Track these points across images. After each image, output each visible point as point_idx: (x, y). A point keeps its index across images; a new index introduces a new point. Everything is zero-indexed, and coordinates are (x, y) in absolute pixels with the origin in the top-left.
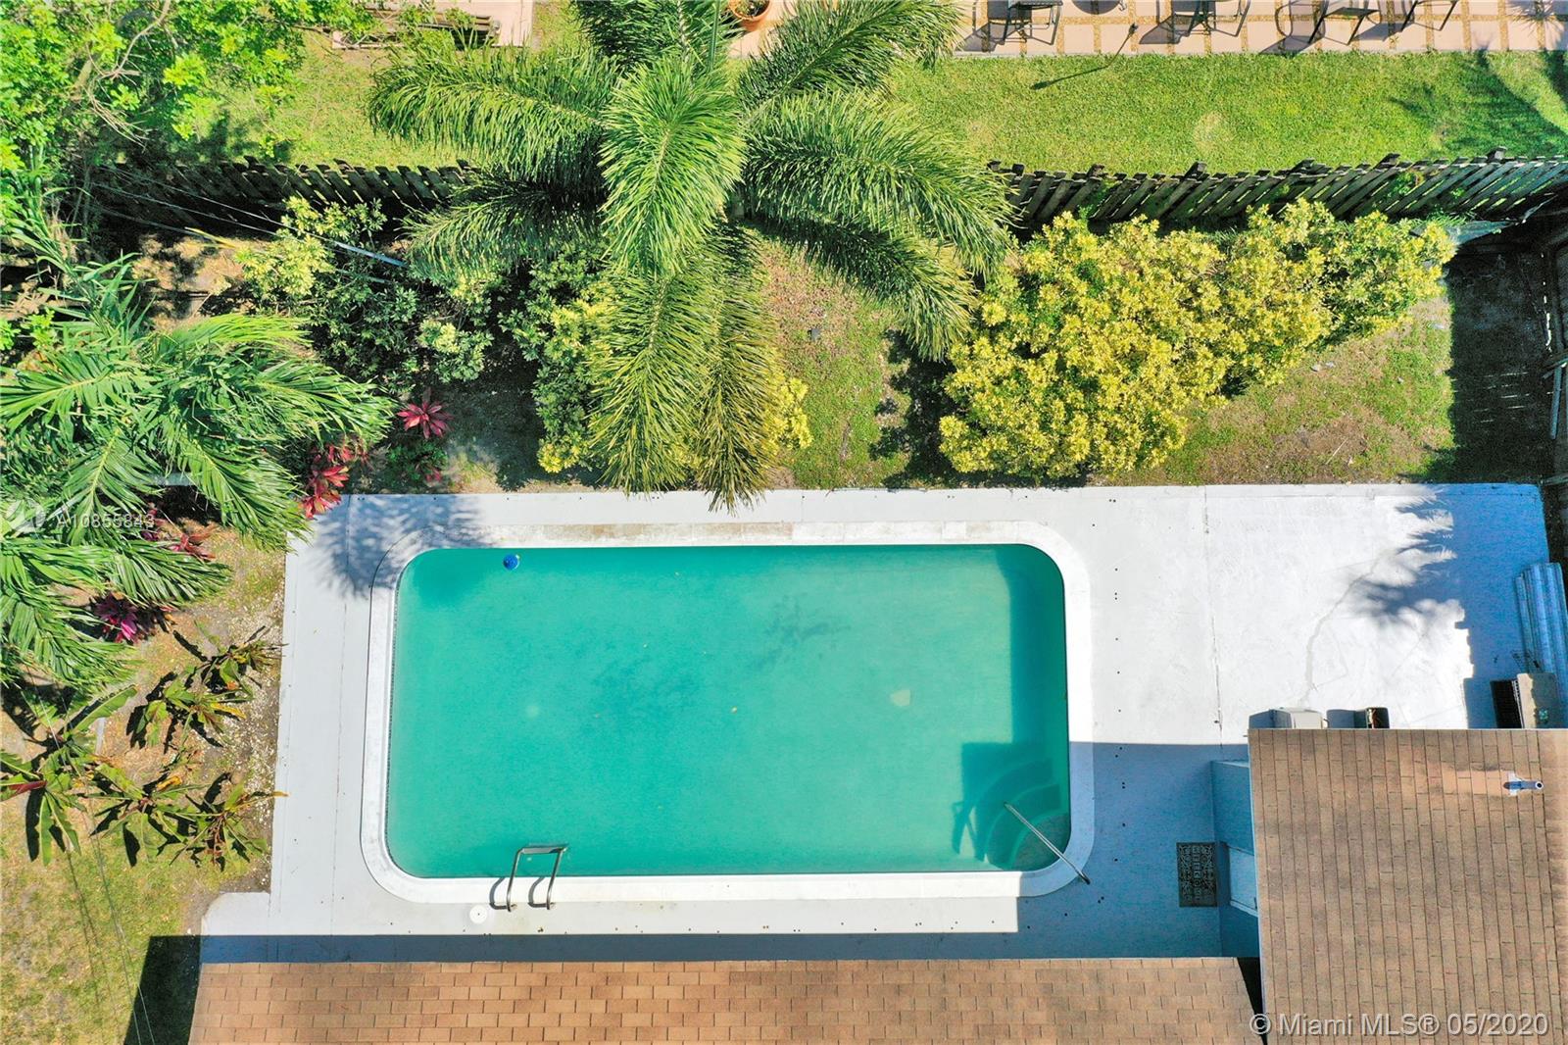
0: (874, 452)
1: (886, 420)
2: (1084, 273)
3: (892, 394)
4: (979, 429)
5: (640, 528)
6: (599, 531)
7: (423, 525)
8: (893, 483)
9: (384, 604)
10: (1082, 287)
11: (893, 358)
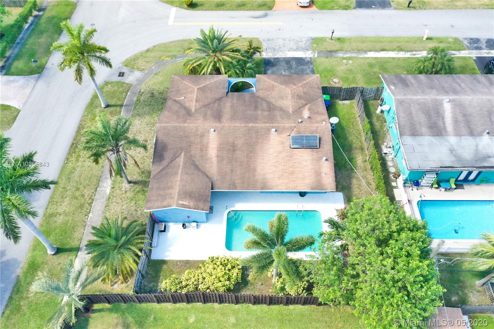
2: (220, 282)
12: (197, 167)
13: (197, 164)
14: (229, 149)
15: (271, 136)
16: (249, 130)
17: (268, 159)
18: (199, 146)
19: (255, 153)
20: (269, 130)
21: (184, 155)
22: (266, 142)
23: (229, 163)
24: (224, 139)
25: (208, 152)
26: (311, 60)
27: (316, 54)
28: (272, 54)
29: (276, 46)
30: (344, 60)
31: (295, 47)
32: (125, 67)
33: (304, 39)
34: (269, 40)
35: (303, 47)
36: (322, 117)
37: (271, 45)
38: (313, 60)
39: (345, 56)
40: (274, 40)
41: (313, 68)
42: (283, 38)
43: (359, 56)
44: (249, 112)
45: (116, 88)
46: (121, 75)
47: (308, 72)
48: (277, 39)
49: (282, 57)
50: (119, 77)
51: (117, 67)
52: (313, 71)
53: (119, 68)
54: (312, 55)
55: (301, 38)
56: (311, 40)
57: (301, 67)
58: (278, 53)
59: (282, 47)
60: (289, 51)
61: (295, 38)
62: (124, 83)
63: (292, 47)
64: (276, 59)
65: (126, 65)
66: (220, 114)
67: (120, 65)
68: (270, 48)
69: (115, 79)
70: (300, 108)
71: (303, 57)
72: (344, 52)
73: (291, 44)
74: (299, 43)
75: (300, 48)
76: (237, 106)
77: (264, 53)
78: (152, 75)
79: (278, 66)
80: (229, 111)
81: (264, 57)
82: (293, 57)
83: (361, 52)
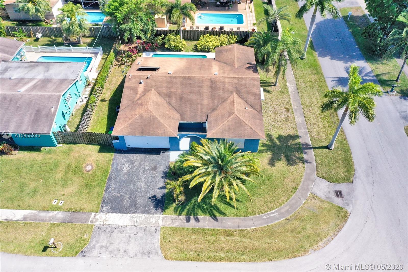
0: (192, 50)
7: (153, 53)
8: (194, 52)
12: (225, 63)
14: (204, 68)
15: (173, 72)
16: (189, 74)
17: (177, 65)
18: (225, 69)
19: (186, 67)
22: (177, 70)
23: (204, 65)
24: (207, 71)
25: (219, 68)
26: (102, 207)
27: (91, 219)
28: (150, 220)
29: (141, 238)
30: (61, 205)
31: (114, 234)
32: (341, 206)
33: (95, 252)
34: (149, 253)
35: (103, 234)
36: (130, 83)
37: (148, 241)
38: (100, 207)
39: (56, 212)
40: (141, 251)
41: (106, 193)
42: (126, 257)
43: (37, 213)
44: (188, 91)
45: (333, 171)
46: (339, 194)
47: (113, 186)
48: (136, 255)
49: (138, 215)
50: (340, 190)
51: (351, 206)
52: (108, 187)
53: (348, 205)
54: (97, 217)
55: (100, 255)
56: (86, 250)
57: (119, 195)
58: (141, 223)
59: (132, 235)
60: (126, 226)
61: (109, 256)
62: (328, 180)
63: (120, 235)
64: (146, 212)
65: (342, 209)
66: (212, 89)
67: (349, 209)
68: (151, 233)
69: (342, 187)
70: (144, 95)
71: (110, 214)
72: (52, 222)
73: (118, 241)
74: (107, 244)
75: (109, 232)
76: (198, 99)
77: (161, 223)
78: (299, 187)
79: (147, 197)
80: (204, 94)
81: (161, 216)
82: (123, 213)
83: (30, 219)
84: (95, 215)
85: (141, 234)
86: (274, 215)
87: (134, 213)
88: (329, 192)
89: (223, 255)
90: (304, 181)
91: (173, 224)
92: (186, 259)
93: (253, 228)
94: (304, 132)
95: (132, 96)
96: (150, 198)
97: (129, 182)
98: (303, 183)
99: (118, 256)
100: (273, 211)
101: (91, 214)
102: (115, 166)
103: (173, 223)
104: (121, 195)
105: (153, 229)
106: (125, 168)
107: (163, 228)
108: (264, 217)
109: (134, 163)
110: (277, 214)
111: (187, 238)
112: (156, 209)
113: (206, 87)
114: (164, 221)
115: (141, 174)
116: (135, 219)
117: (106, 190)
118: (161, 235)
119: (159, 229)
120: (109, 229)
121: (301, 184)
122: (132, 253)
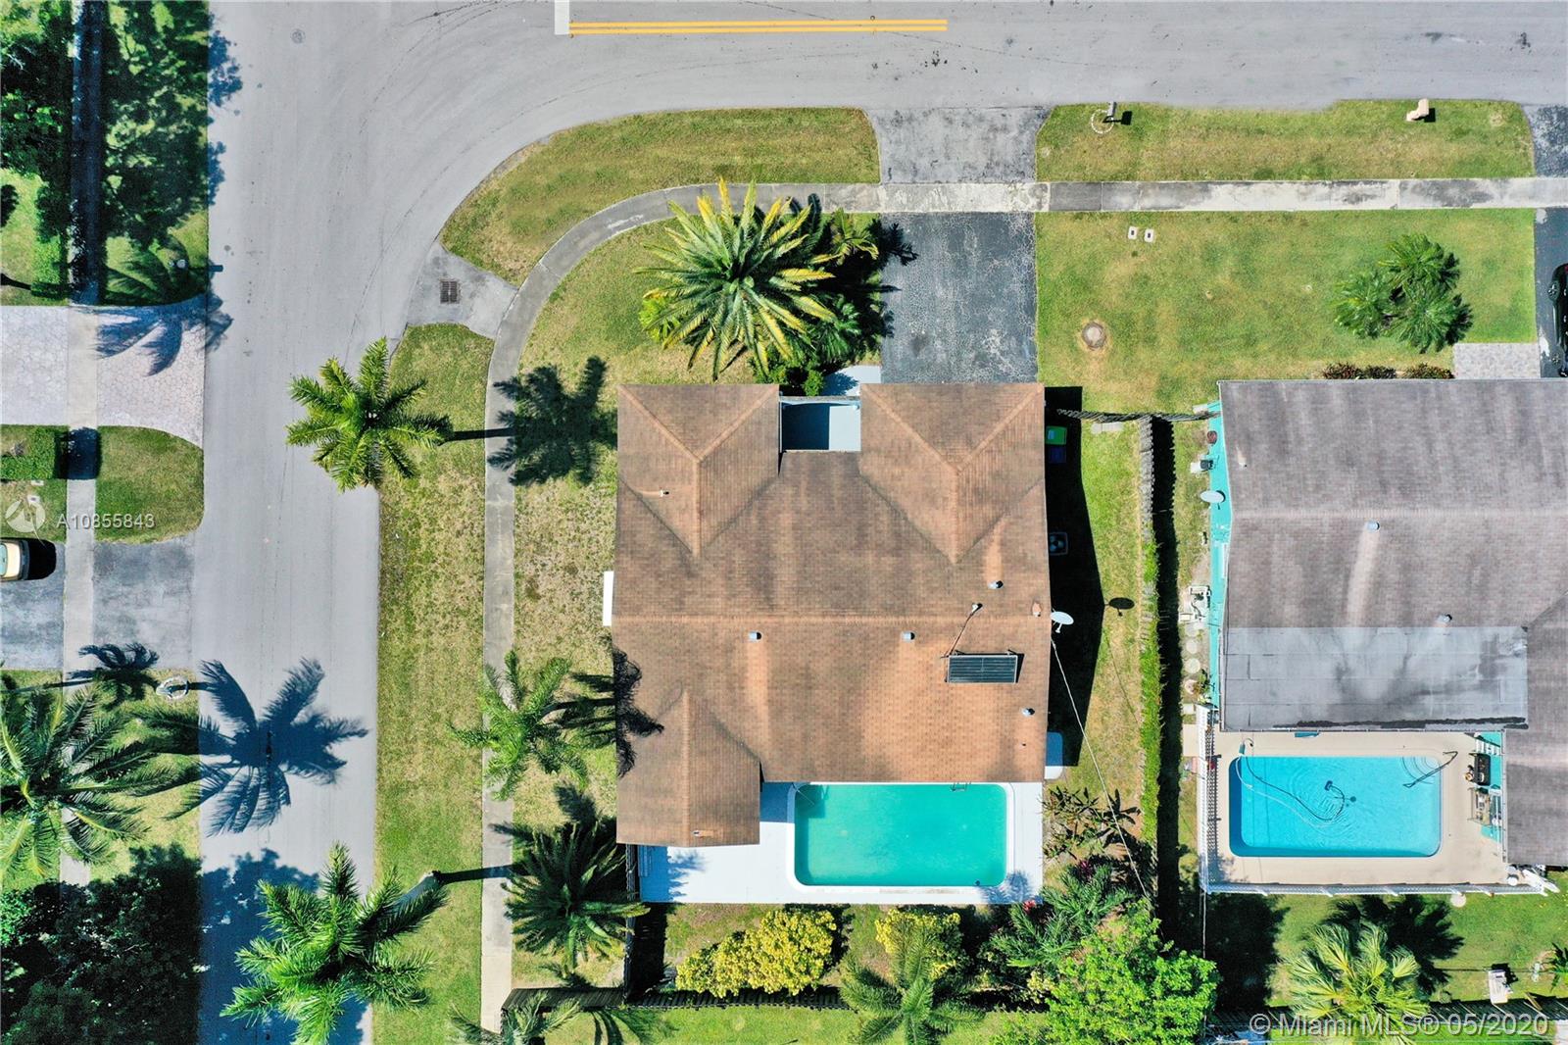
0: (854, 916)
1: (850, 927)
2: (791, 975)
3: (848, 936)
4: (823, 925)
5: (929, 892)
6: (942, 892)
7: (999, 894)
8: (848, 906)
9: (1010, 869)
10: (792, 970)
11: (847, 947)
12: (722, 731)
13: (723, 721)
14: (797, 685)
15: (900, 648)
16: (845, 633)
17: (891, 708)
18: (723, 677)
19: (860, 695)
20: (894, 633)
21: (690, 701)
22: (887, 665)
23: (799, 718)
24: (784, 658)
25: (745, 691)
26: (1029, 226)
27: (1048, 195)
28: (908, 198)
29: (921, 155)
30: (1131, 228)
31: (983, 161)
32: (453, 258)
33: (1015, 118)
34: (898, 121)
35: (1009, 159)
36: (1032, 585)
37: (903, 147)
38: (1034, 228)
39: (1137, 209)
40: (914, 124)
41: (1030, 267)
42: (947, 111)
43: (1181, 204)
44: (843, 558)
45: (448, 358)
46: (449, 293)
47: (1016, 287)
48: (925, 115)
49: (937, 210)
50: (444, 305)
51: (430, 257)
52: (1029, 282)
53: (436, 261)
54: (1033, 201)
55: (1004, 112)
56: (1038, 122)
57: (996, 262)
58: (928, 190)
59: (942, 159)
60: (960, 181)
61: (984, 111)
62: (467, 333)
63: (971, 160)
64: (920, 220)
65: (454, 250)
66: (767, 569)
67: (437, 247)
68: (900, 166)
69: (435, 312)
70: (978, 539)
71: (1005, 210)
72: (1138, 183)
73: (971, 144)
74: (995, 137)
75: (997, 164)
76: (810, 529)
77: (882, 193)
78: (544, 303)
79: (924, 257)
80: (790, 550)
81: (882, 210)
82: (973, 214)
83: (1191, 187)
84: (1040, 205)
85: (924, 163)
86: (617, 224)
87: (948, 216)
88: (472, 296)
89: (739, 122)
90: (529, 322)
91: (853, 190)
92: (817, 112)
93: (669, 189)
94: (496, 499)
95: (1017, 534)
96: (915, 256)
97: (978, 301)
98: (532, 315)
99: (963, 111)
100: (618, 233)
101: (1050, 208)
102: (1025, 347)
103: (854, 193)
104: (991, 260)
105: (897, 177)
106: (998, 340)
107: (875, 181)
108: (641, 217)
109: (976, 358)
110: (610, 227)
111: (818, 157)
112: (896, 226)
113: (785, 575)
114: (874, 198)
115: (951, 325)
116: (944, 199)
117: (1031, 275)
118: (878, 163)
119: (884, 178)
120: (998, 171)
121: (539, 311)
122: (935, 121)
